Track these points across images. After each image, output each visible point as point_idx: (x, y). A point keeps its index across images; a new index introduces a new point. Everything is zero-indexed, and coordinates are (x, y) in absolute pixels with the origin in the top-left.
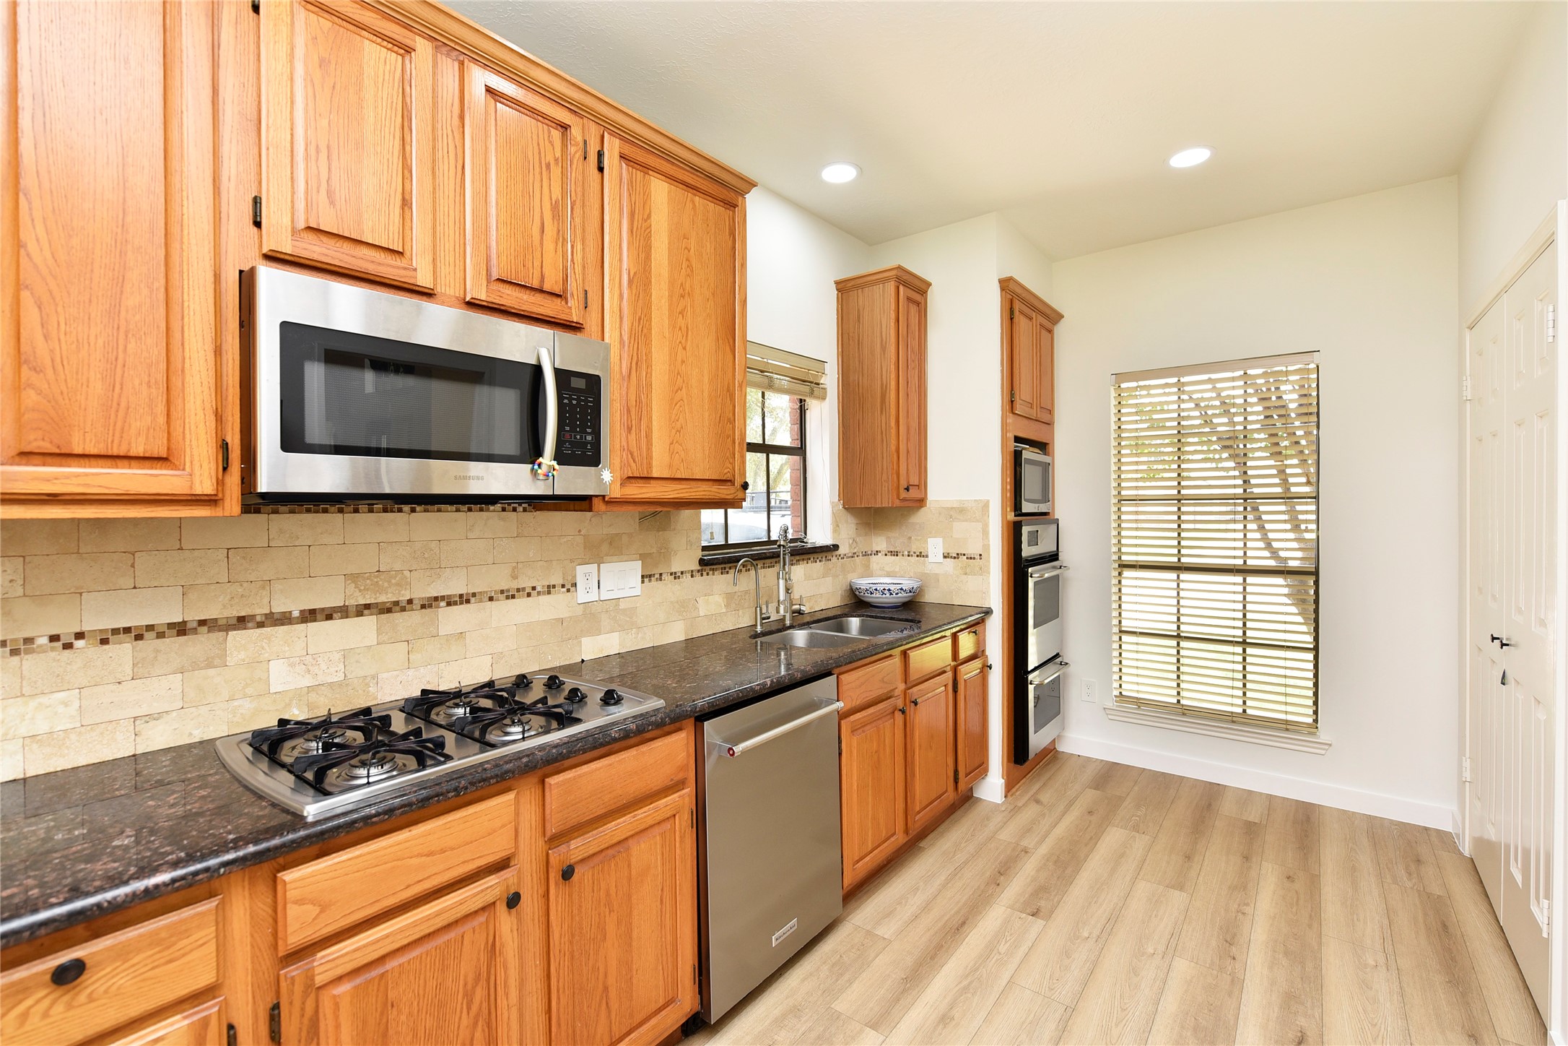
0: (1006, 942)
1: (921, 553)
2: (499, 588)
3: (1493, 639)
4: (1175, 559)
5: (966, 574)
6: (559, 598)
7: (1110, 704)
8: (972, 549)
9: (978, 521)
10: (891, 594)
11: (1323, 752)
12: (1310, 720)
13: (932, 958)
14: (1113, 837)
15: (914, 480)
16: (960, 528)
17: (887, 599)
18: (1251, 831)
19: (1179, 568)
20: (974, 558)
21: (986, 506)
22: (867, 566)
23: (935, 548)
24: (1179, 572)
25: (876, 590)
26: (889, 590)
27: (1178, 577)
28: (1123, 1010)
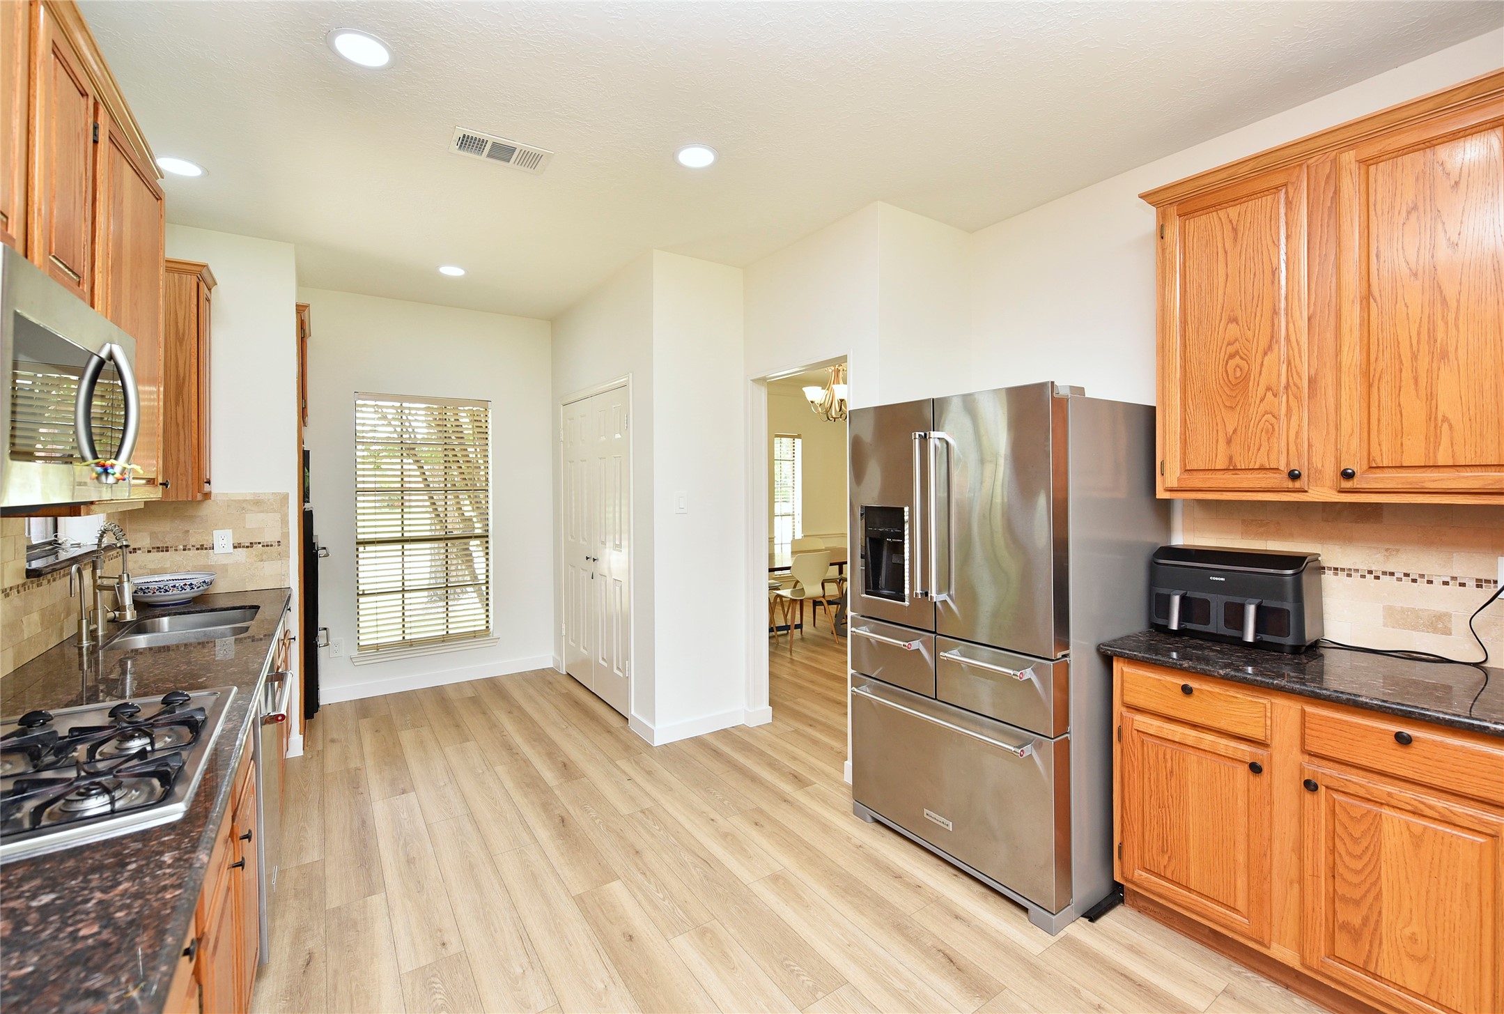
0: (402, 813)
1: (202, 545)
3: (587, 558)
4: (400, 535)
5: (262, 561)
7: (355, 653)
8: (271, 537)
10: (192, 588)
11: (495, 644)
12: (484, 628)
14: (406, 737)
16: (254, 520)
18: (475, 700)
19: (403, 541)
20: (272, 545)
21: (285, 498)
23: (223, 540)
24: (403, 544)
25: (174, 586)
26: (191, 584)
27: (403, 547)
28: (493, 799)
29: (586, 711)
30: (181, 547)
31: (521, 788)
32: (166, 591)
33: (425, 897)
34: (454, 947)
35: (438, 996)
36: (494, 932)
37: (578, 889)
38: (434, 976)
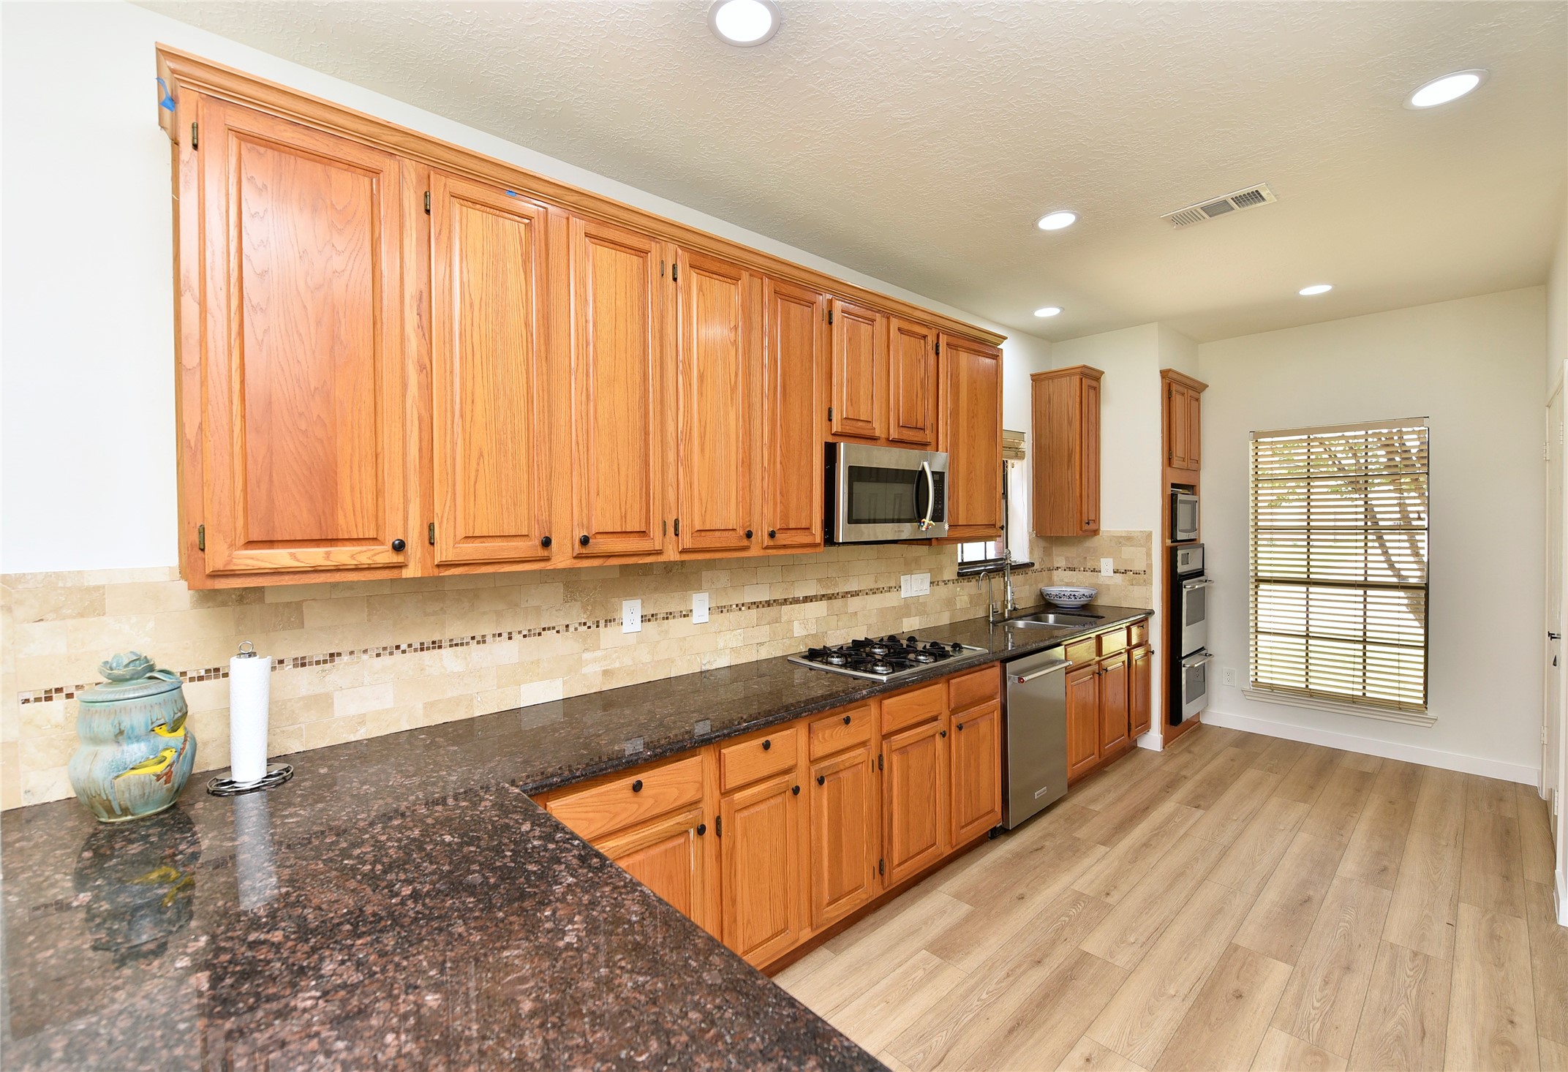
0: (1179, 817)
1: (1094, 569)
2: (869, 588)
3: (1549, 634)
4: (1305, 576)
5: (1132, 585)
6: (893, 594)
7: (1249, 687)
8: (1139, 566)
9: (1142, 546)
11: (1431, 726)
12: (1421, 702)
13: (1131, 821)
14: (1252, 773)
15: (1092, 517)
16: (1127, 552)
17: (1073, 602)
18: (1365, 777)
19: (1308, 583)
20: (1139, 573)
21: (1149, 535)
22: (1050, 578)
23: (1107, 566)
24: (1308, 585)
25: (1065, 595)
26: (1075, 595)
27: (1308, 589)
28: (1263, 849)
30: (1082, 568)
32: (1061, 597)
33: (1130, 867)
34: (1109, 900)
36: (1145, 913)
38: (1084, 901)
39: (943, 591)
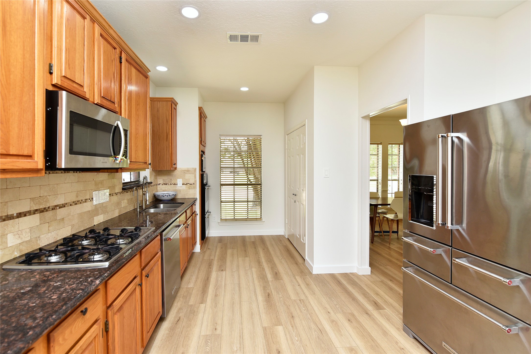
0: (220, 278)
1: (175, 184)
2: (73, 201)
3: (293, 194)
5: (189, 189)
6: (88, 204)
7: (219, 221)
8: (192, 182)
9: (193, 174)
10: (170, 196)
11: (263, 223)
12: (260, 217)
13: (206, 286)
14: (229, 251)
15: (175, 163)
16: (188, 176)
17: (169, 198)
18: (254, 243)
20: (192, 184)
21: (195, 169)
22: (157, 189)
23: (180, 182)
24: (234, 186)
25: (165, 195)
26: (170, 195)
28: (248, 280)
29: (290, 254)
30: (170, 184)
31: (259, 279)
32: (164, 196)
33: (216, 309)
34: (218, 332)
35: (208, 348)
36: (232, 331)
37: (265, 325)
38: (209, 340)
39: (115, 198)
